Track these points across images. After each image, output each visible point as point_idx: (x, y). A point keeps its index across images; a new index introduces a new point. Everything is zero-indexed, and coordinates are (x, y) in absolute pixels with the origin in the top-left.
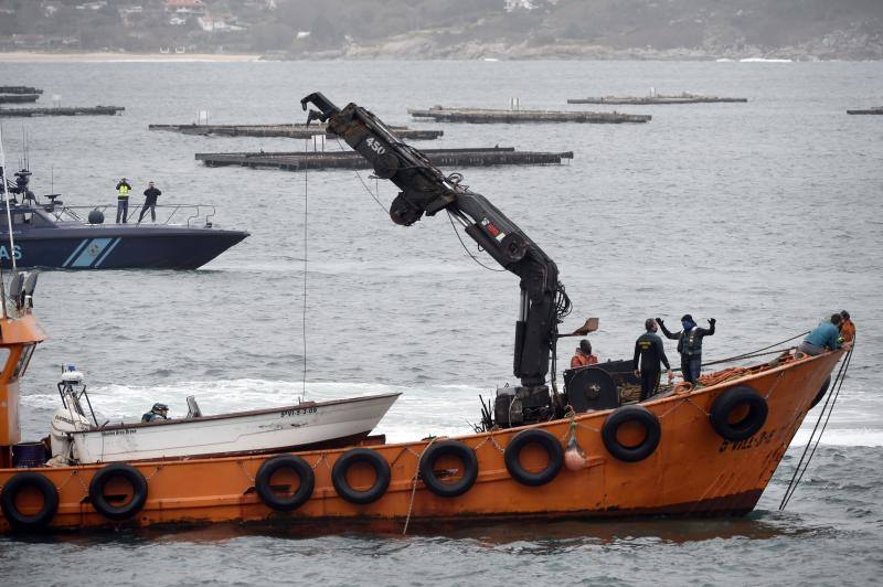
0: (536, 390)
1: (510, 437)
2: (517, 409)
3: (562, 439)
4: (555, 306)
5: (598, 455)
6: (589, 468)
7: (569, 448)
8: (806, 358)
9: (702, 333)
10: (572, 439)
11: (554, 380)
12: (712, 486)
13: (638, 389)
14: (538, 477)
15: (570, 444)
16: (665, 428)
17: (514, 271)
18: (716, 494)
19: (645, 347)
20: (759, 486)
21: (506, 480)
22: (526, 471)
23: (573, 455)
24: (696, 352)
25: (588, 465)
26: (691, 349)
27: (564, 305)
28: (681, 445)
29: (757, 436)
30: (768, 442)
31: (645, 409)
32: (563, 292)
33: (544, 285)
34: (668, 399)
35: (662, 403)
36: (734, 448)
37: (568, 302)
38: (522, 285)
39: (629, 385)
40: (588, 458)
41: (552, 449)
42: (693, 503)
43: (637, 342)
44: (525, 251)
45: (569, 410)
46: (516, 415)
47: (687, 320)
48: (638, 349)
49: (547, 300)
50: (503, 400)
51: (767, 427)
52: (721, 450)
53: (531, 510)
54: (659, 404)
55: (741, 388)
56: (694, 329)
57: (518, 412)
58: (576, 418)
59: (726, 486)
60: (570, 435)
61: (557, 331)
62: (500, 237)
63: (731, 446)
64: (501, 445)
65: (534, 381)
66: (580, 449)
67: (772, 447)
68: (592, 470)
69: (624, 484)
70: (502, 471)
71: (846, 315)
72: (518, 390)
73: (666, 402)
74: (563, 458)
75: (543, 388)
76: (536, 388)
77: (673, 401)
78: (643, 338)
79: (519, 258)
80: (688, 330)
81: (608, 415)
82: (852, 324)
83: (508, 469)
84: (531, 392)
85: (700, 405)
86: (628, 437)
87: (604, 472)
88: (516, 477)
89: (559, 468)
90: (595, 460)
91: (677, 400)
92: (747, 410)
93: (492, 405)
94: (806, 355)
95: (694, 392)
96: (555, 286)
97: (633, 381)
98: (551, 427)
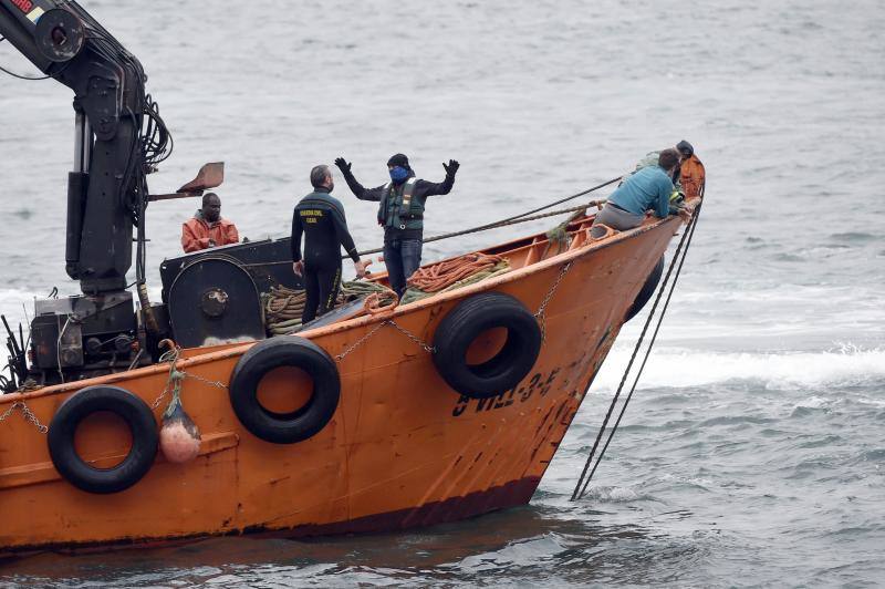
0: (108, 302)
1: (58, 403)
2: (71, 343)
3: (155, 404)
4: (140, 144)
5: (224, 430)
6: (208, 456)
7: (169, 420)
8: (612, 236)
9: (426, 190)
10: (174, 401)
11: (141, 282)
12: (441, 478)
13: (299, 297)
14: (111, 476)
15: (170, 412)
16: (348, 376)
17: (62, 79)
18: (450, 491)
19: (310, 221)
20: (531, 472)
21: (52, 482)
22: (89, 465)
23: (176, 434)
24: (413, 225)
25: (207, 451)
26: (405, 218)
27: (157, 140)
28: (379, 407)
29: (525, 383)
30: (543, 392)
31: (310, 344)
32: (155, 116)
33: (119, 105)
34: (352, 323)
35: (342, 330)
36: (480, 408)
37: (164, 134)
38: (77, 104)
39: (283, 290)
40: (207, 438)
41: (137, 423)
42: (406, 512)
43: (297, 212)
44: (80, 41)
45: (167, 347)
46: (71, 354)
47: (399, 163)
48: (299, 222)
49: (126, 132)
50: (45, 325)
51: (542, 365)
52: (456, 413)
53: (100, 538)
54: (335, 332)
55: (488, 298)
56: (411, 181)
57: (75, 346)
58: (182, 362)
59: (467, 478)
60: (169, 396)
61: (146, 189)
62: (35, 15)
63: (473, 403)
64: (41, 417)
65: (104, 285)
66: (189, 421)
67: (554, 398)
68: (214, 459)
69: (274, 483)
70: (45, 466)
71: (686, 150)
72: (74, 301)
73: (350, 328)
74: (158, 439)
75: (122, 298)
76: (108, 299)
77: (362, 325)
78: (307, 203)
79: (71, 55)
80: (398, 183)
81: (241, 354)
82: (698, 163)
83: (55, 463)
84: (98, 306)
85: (414, 331)
86: (280, 396)
87: (236, 461)
88: (70, 477)
89: (151, 458)
90: (217, 441)
91: (369, 323)
92: (502, 337)
93: (26, 335)
94: (610, 231)
95: (401, 308)
96: (140, 105)
97: (290, 282)
98: (134, 380)
